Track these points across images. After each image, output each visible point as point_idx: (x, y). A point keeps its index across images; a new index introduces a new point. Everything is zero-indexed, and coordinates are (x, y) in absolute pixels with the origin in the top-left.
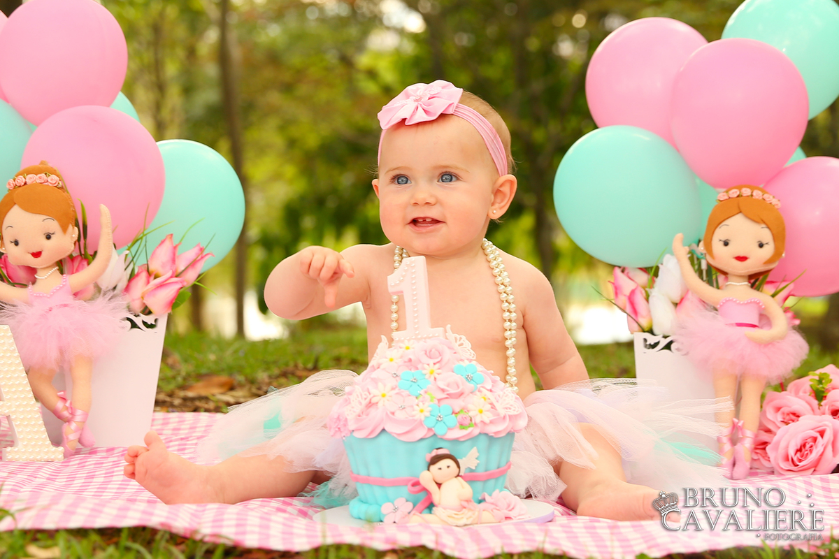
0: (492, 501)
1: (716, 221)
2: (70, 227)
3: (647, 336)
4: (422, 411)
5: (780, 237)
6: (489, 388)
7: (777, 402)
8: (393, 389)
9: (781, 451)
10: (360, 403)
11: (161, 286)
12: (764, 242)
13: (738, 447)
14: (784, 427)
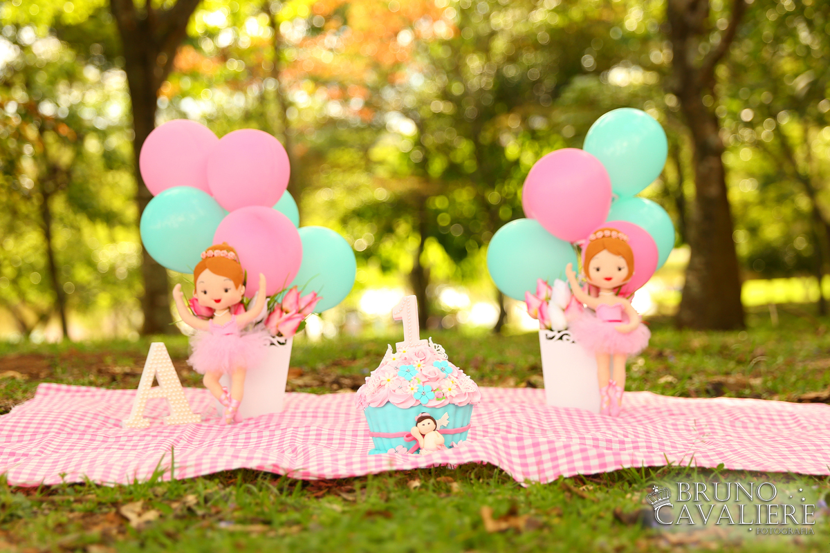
0: (458, 447)
1: (591, 255)
2: (240, 286)
3: (549, 332)
4: (412, 389)
5: (631, 263)
6: (456, 376)
8: (394, 376)
10: (374, 386)
11: (289, 319)
12: (621, 267)
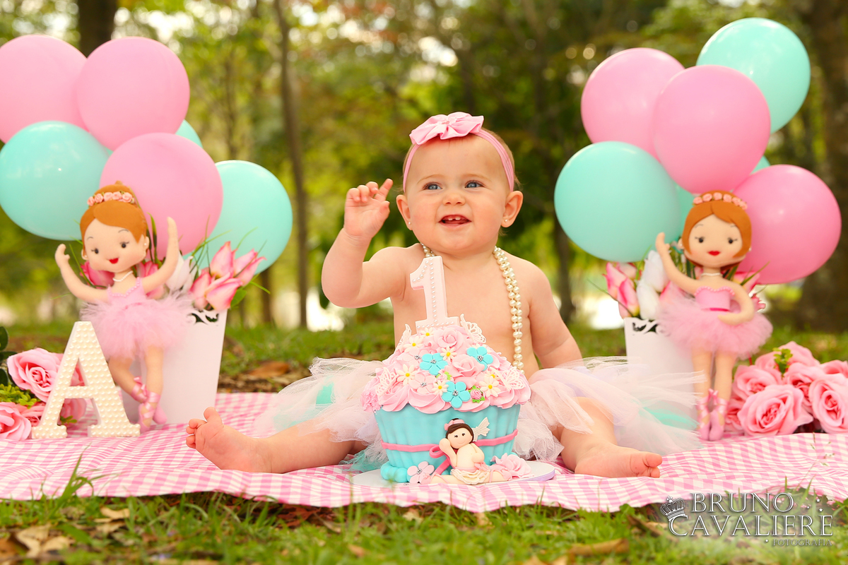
0: (501, 463)
1: (691, 223)
2: (142, 237)
3: (636, 320)
5: (747, 233)
6: (498, 367)
7: (746, 375)
8: (415, 369)
9: (750, 416)
10: (388, 382)
11: (221, 285)
12: (733, 238)
13: (714, 413)
14: (752, 396)
